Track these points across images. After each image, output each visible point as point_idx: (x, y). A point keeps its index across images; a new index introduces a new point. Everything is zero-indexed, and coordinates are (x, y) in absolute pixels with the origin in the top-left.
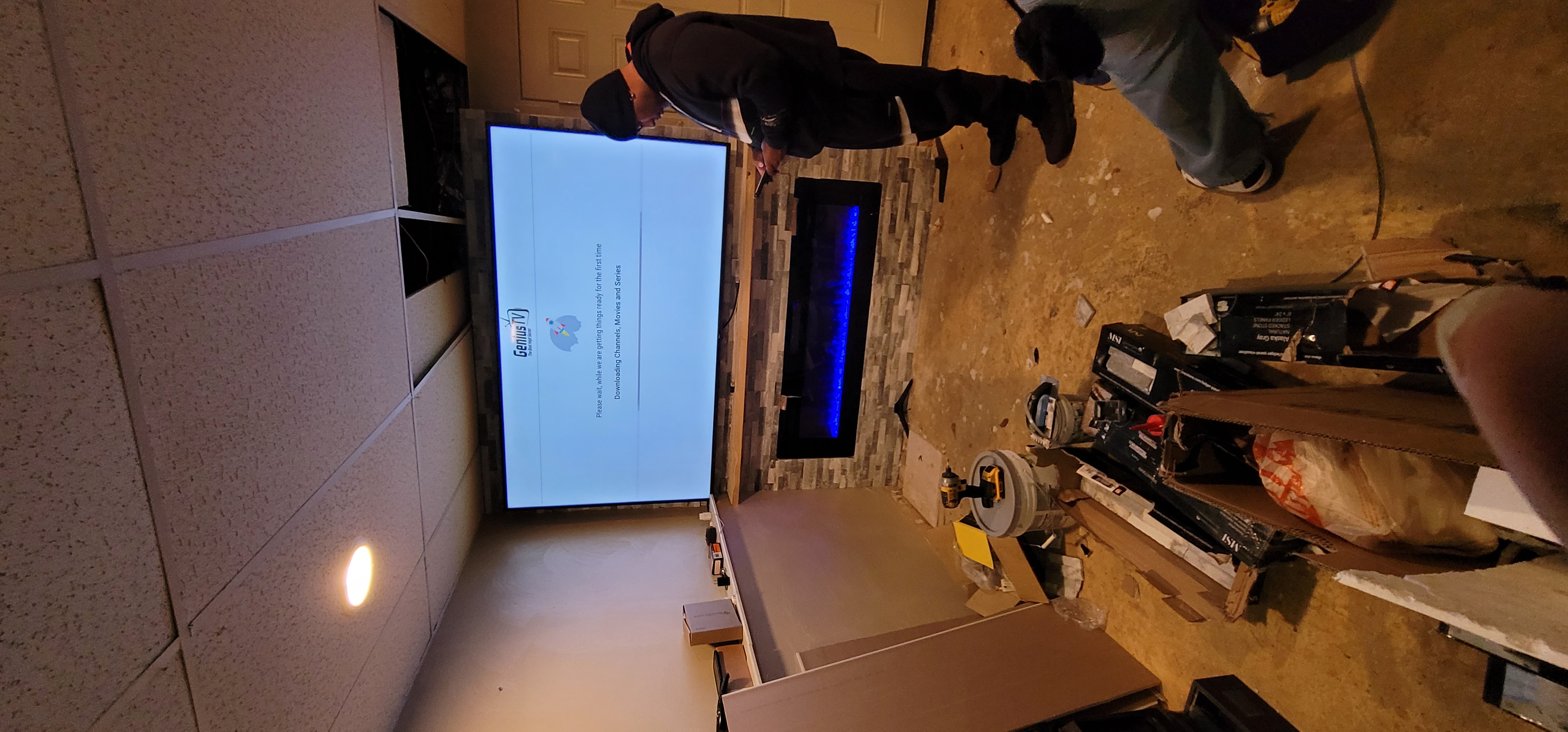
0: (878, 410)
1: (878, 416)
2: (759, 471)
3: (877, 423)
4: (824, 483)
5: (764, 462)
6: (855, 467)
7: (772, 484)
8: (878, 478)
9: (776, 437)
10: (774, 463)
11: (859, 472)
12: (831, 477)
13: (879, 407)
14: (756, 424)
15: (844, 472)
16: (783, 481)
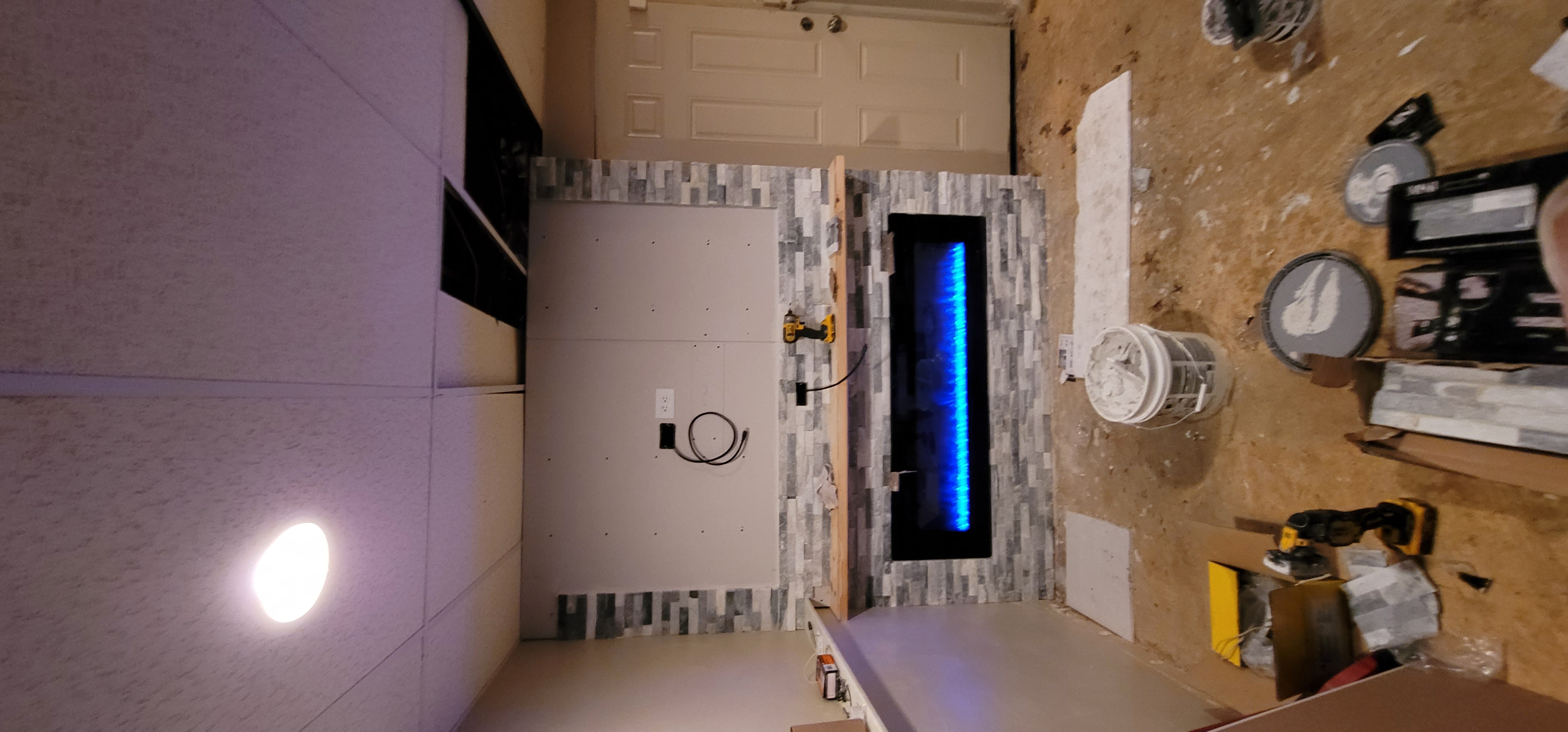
0: (1015, 492)
1: (1017, 500)
2: (870, 579)
3: (1017, 508)
4: (957, 595)
5: (876, 565)
6: (996, 571)
7: (888, 597)
8: (1030, 587)
9: (889, 528)
10: (889, 566)
11: (1001, 579)
12: (965, 587)
13: (1017, 487)
14: (862, 511)
15: (981, 579)
16: (902, 592)
